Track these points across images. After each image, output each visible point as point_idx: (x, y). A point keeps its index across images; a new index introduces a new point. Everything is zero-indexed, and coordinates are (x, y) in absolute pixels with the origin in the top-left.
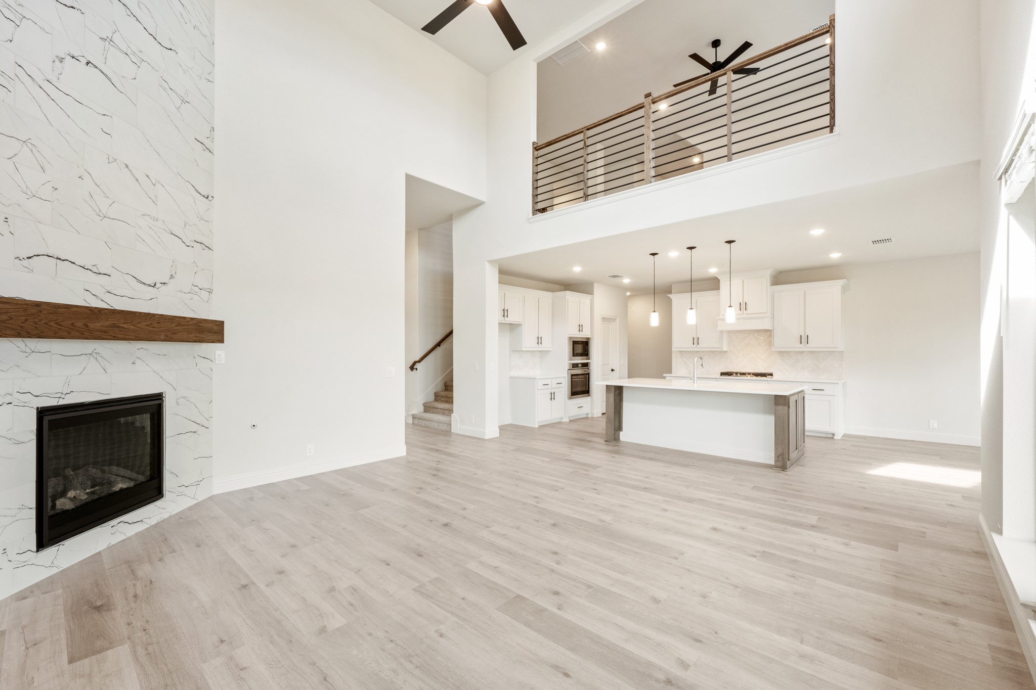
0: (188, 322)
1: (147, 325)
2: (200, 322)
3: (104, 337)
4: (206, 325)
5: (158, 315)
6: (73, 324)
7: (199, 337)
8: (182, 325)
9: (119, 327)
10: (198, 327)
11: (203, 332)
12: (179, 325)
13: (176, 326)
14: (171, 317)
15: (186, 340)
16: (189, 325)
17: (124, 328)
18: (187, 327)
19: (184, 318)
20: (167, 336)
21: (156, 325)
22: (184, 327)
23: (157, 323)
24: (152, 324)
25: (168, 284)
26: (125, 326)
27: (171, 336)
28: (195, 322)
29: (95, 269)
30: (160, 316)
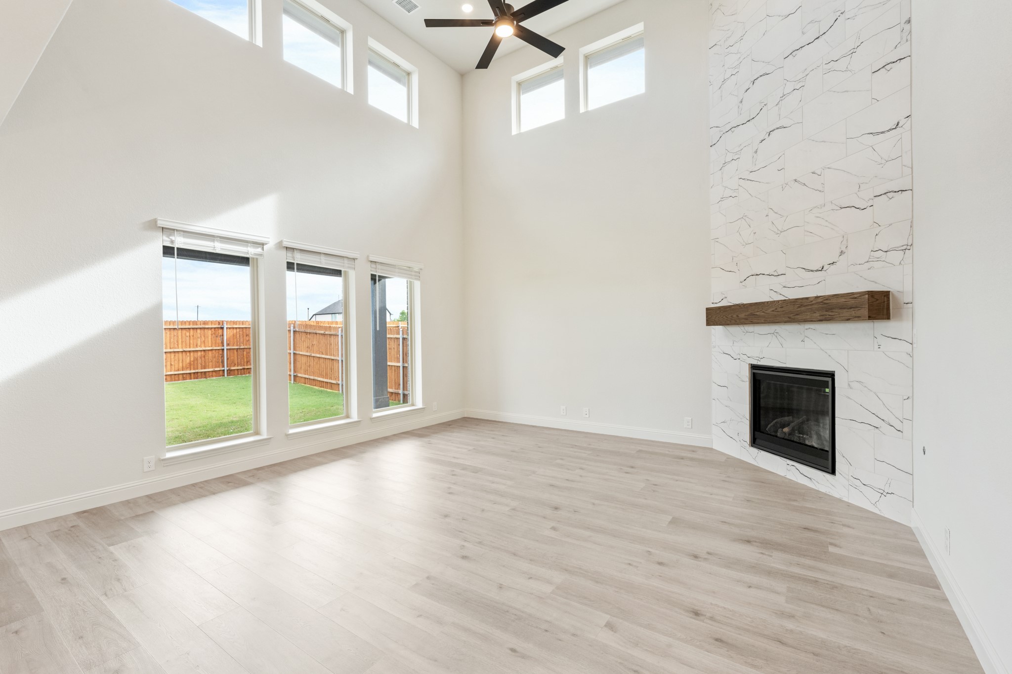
0: (812, 302)
1: (773, 311)
2: (827, 299)
3: (746, 322)
4: (834, 301)
5: (781, 300)
6: (732, 316)
7: (825, 315)
8: (805, 306)
9: (754, 315)
10: (825, 305)
11: (831, 309)
12: (801, 306)
13: (799, 307)
14: (793, 301)
15: (809, 320)
16: (813, 304)
17: (757, 315)
18: (810, 307)
19: (807, 298)
20: (789, 318)
21: (779, 309)
22: (808, 308)
23: (781, 307)
24: (776, 309)
25: (838, 262)
26: (758, 313)
27: (793, 317)
28: (821, 300)
29: (776, 274)
30: (783, 302)
